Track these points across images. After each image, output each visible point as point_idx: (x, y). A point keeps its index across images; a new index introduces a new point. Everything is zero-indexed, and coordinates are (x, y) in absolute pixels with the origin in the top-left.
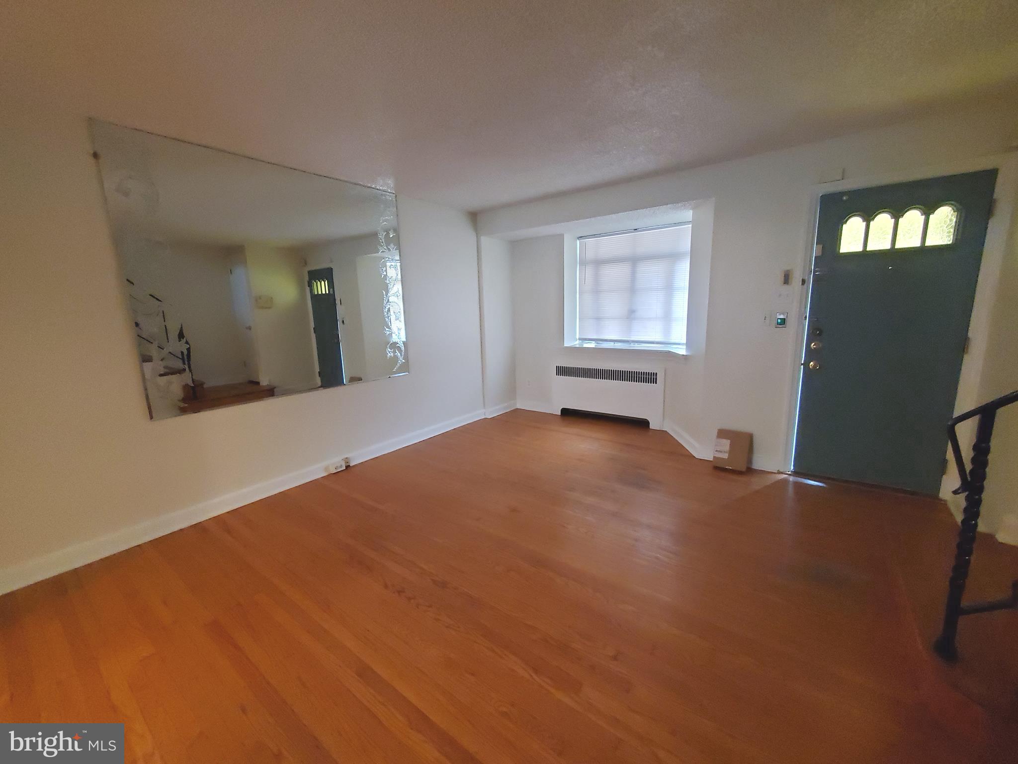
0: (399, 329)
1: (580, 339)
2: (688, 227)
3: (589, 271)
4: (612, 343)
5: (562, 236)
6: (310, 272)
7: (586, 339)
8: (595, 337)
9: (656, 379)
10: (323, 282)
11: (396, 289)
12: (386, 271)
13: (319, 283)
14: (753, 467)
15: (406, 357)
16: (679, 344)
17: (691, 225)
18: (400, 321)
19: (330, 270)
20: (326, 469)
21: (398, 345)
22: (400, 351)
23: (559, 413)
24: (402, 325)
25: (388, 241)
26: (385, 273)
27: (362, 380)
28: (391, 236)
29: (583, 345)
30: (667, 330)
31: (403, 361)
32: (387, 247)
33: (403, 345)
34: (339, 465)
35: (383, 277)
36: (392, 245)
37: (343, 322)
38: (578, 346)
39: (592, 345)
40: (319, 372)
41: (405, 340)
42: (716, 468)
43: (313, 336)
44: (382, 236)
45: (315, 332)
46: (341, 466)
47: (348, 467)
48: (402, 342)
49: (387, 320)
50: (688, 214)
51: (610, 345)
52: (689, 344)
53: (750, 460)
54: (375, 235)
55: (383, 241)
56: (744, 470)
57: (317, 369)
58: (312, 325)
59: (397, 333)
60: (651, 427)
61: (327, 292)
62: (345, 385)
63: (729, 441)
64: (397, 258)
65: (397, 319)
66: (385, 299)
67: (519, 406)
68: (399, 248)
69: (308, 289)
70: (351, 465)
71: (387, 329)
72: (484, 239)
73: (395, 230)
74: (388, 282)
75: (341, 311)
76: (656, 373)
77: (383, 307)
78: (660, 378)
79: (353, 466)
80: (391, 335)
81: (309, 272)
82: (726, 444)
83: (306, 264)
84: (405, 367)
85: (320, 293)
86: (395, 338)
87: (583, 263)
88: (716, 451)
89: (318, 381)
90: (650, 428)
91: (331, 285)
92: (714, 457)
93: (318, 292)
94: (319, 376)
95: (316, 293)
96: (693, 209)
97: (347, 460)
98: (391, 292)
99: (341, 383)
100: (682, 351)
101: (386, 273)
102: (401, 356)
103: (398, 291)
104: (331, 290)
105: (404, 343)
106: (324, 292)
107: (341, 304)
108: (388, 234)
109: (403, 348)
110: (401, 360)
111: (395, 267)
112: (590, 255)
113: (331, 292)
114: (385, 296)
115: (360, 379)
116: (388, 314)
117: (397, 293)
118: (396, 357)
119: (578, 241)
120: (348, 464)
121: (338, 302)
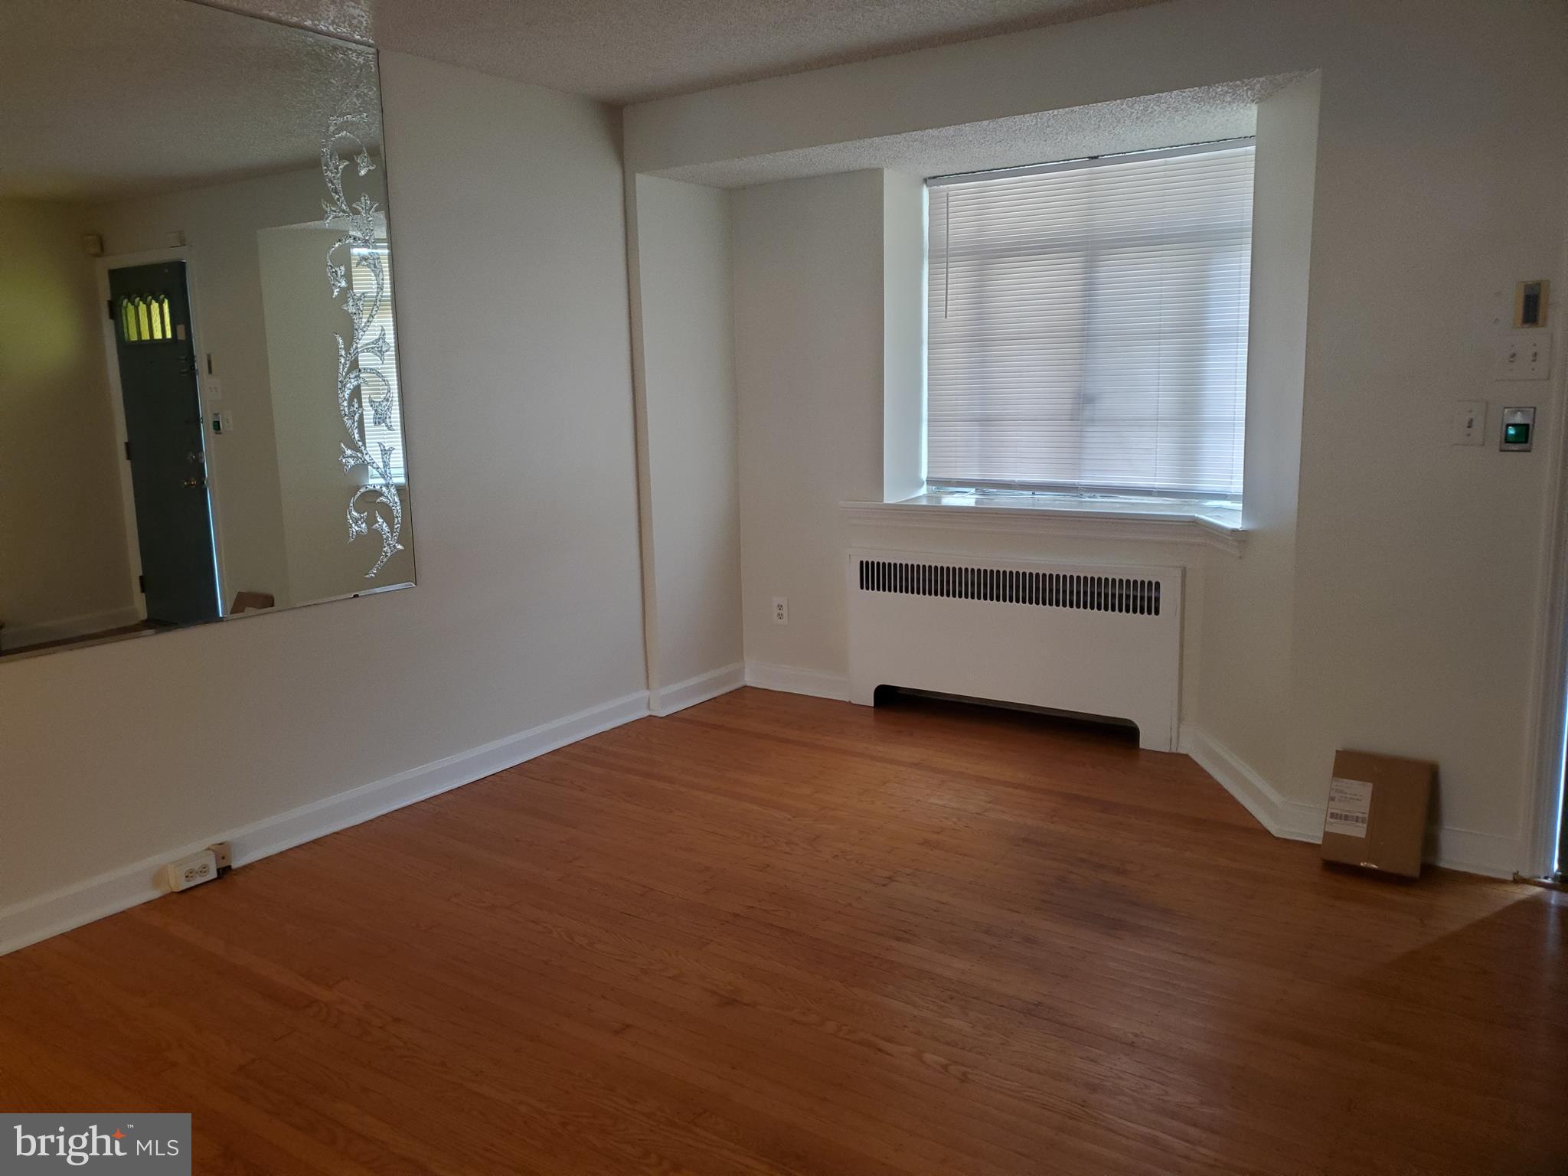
0: (386, 452)
1: (930, 482)
2: (1246, 154)
3: (959, 277)
4: (1027, 493)
5: (875, 175)
6: (115, 275)
7: (948, 483)
8: (974, 475)
9: (1157, 600)
10: (155, 306)
11: (380, 326)
12: (348, 277)
13: (142, 307)
14: (1444, 864)
15: (407, 535)
16: (1223, 496)
17: (1253, 148)
18: (390, 428)
19: (178, 270)
20: (158, 878)
21: (382, 499)
22: (389, 519)
23: (870, 701)
24: (395, 440)
25: (354, 189)
26: (343, 284)
27: (272, 605)
28: (363, 172)
29: (939, 499)
30: (1189, 456)
31: (400, 547)
32: (349, 205)
33: (397, 500)
34: (196, 866)
35: (336, 293)
36: (365, 200)
37: (217, 426)
38: (924, 502)
39: (966, 499)
40: (141, 578)
41: (402, 480)
42: (1334, 867)
43: (125, 468)
44: (334, 172)
45: (129, 457)
46: (204, 869)
47: (224, 872)
48: (393, 491)
49: (349, 423)
50: (1245, 116)
51: (1023, 500)
52: (1249, 498)
53: (1430, 843)
54: (313, 165)
55: (339, 187)
56: (1412, 869)
57: (136, 569)
58: (121, 436)
59: (381, 465)
60: (1145, 743)
61: (169, 335)
62: (221, 620)
63: (1369, 786)
64: (381, 233)
65: (380, 419)
66: (343, 360)
67: (750, 680)
68: (387, 207)
69: (108, 327)
70: (235, 865)
71: (349, 452)
72: (643, 182)
73: (374, 153)
74: (352, 310)
75: (209, 393)
76: (1158, 584)
77: (334, 386)
78: (1168, 598)
79: (240, 868)
80: (363, 466)
81: (113, 273)
82: (1360, 794)
83: (102, 249)
84: (406, 567)
85: (146, 336)
86: (375, 481)
87: (941, 255)
88: (1332, 816)
89: (139, 606)
90: (1141, 746)
91: (181, 316)
92: (1326, 834)
93: (139, 333)
94: (143, 591)
95: (134, 337)
96: (1259, 100)
97: (221, 851)
98: (366, 338)
99: (208, 615)
100: (1233, 520)
101: (350, 281)
102: (392, 531)
103: (382, 336)
104: (181, 328)
105: (400, 489)
106: (158, 335)
107: (210, 371)
108: (353, 167)
109: (397, 509)
110: (393, 545)
111: (375, 266)
112: (961, 228)
113: (181, 336)
114: (343, 353)
115: (266, 601)
116: (350, 405)
117: (380, 343)
118: (376, 536)
119: (926, 192)
120: (224, 864)
121: (200, 364)
